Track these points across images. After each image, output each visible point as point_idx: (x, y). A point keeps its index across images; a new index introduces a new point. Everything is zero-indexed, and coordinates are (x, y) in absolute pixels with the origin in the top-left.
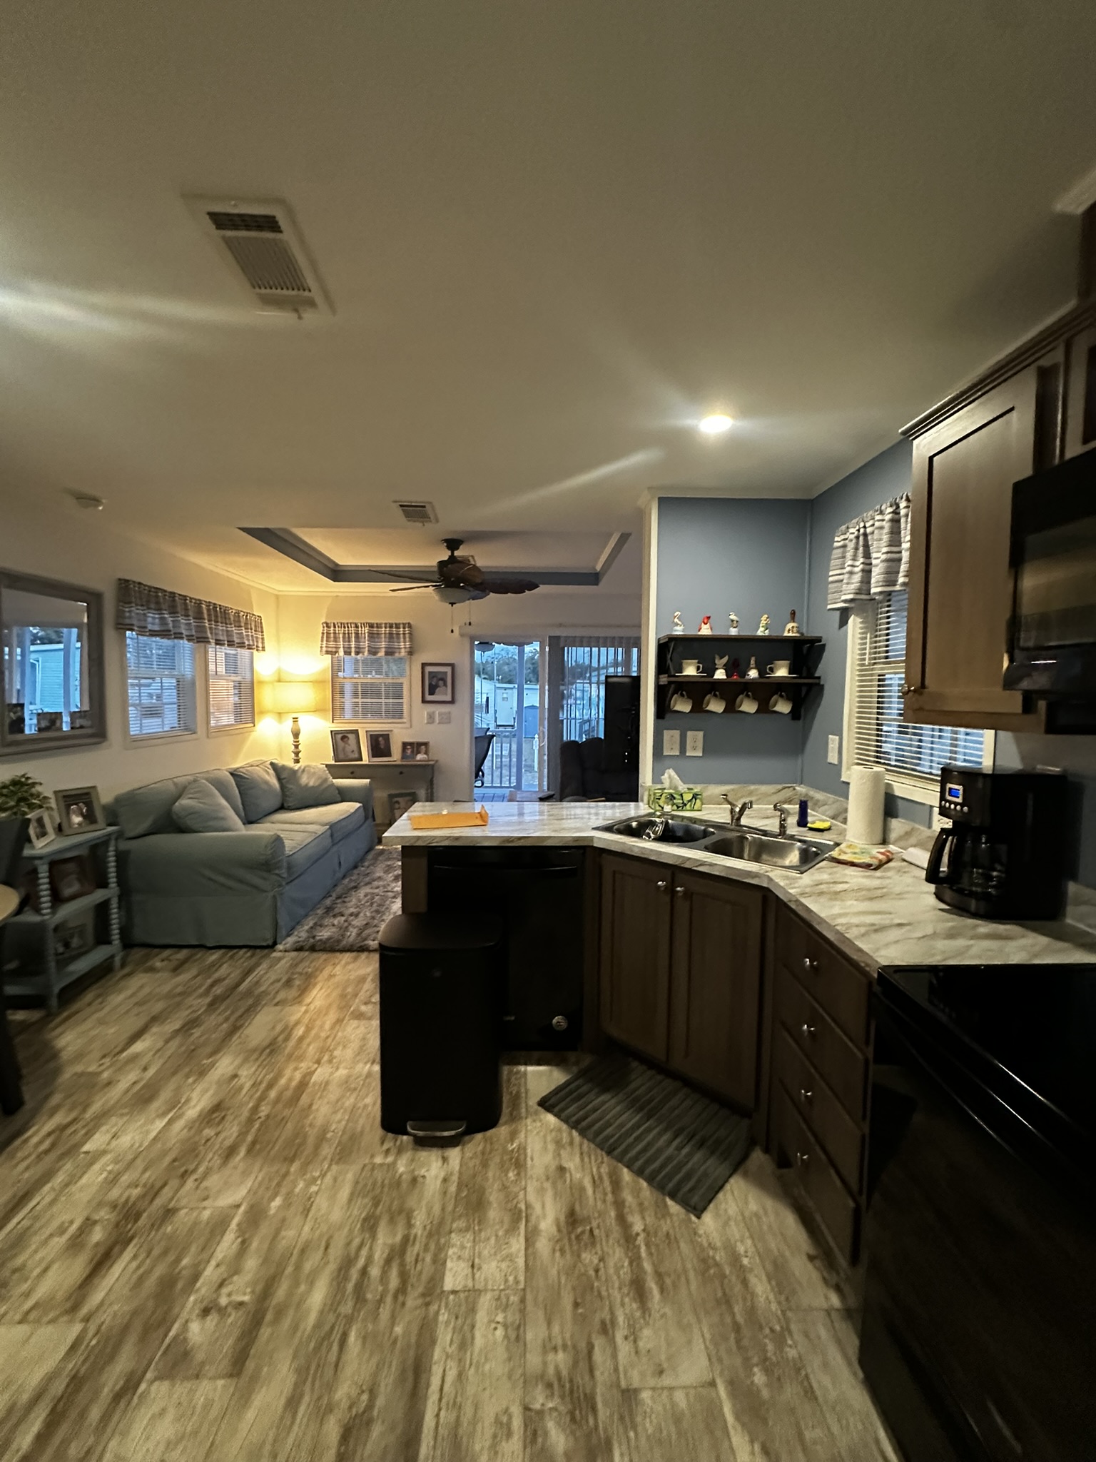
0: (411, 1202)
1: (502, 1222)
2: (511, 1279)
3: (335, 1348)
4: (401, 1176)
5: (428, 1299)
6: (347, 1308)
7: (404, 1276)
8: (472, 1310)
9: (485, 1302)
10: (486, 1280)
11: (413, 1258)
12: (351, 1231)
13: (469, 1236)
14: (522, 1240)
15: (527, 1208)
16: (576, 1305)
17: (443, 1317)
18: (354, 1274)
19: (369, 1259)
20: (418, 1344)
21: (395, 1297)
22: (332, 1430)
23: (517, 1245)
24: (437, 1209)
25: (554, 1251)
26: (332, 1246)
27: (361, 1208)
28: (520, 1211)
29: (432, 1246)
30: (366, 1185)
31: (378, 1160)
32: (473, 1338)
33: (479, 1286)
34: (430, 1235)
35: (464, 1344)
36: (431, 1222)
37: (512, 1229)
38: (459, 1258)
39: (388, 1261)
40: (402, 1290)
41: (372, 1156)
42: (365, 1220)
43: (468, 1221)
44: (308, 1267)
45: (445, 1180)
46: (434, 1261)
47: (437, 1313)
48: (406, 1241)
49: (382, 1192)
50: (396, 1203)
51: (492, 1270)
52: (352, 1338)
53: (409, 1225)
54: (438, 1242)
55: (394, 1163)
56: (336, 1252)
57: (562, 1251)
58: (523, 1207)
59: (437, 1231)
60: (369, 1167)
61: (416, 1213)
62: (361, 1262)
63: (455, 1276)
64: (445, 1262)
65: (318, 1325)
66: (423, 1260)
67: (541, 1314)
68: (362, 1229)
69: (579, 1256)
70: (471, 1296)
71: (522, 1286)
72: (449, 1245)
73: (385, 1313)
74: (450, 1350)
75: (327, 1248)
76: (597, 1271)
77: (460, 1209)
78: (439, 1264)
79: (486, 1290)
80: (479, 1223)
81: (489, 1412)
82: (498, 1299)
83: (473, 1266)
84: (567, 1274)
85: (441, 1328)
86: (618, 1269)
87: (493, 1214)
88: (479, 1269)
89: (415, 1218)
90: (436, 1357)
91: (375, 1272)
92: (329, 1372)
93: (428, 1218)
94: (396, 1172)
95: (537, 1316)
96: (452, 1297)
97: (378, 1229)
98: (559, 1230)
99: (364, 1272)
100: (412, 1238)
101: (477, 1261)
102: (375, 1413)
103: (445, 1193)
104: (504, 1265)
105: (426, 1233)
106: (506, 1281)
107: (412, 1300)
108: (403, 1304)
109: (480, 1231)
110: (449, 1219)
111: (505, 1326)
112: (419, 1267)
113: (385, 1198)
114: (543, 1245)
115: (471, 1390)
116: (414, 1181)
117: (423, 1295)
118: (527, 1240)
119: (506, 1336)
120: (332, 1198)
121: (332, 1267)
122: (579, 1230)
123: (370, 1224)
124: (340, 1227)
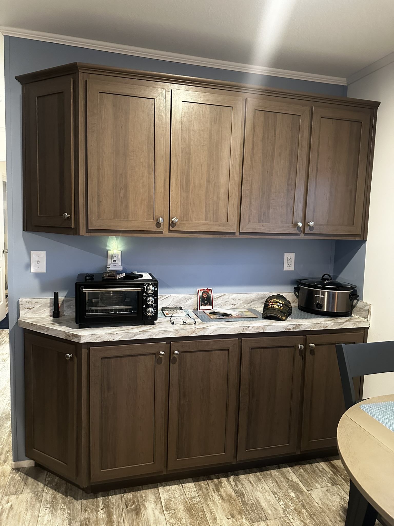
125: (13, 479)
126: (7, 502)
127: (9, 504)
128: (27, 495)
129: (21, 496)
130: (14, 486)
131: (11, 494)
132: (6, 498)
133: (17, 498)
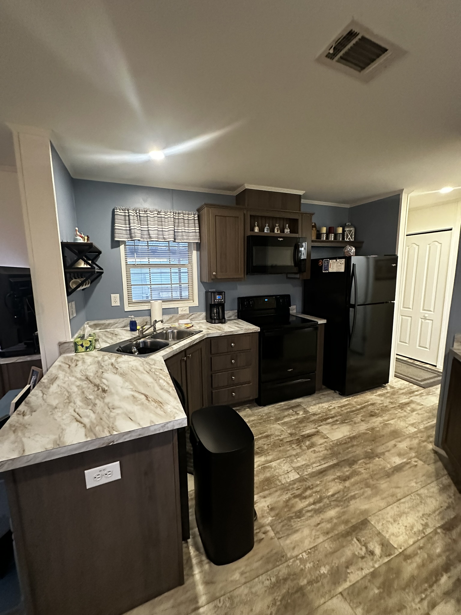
0: (281, 504)
1: (269, 471)
2: (284, 462)
3: (336, 496)
4: (273, 517)
5: (305, 479)
6: (326, 501)
7: (306, 489)
8: (299, 467)
9: (295, 465)
10: (289, 467)
11: (298, 490)
12: (307, 520)
13: (280, 478)
14: (271, 464)
15: (260, 466)
16: (280, 447)
17: (306, 473)
18: (317, 506)
19: (309, 505)
20: (316, 475)
21: (312, 488)
22: (347, 484)
23: (274, 464)
24: (278, 493)
25: (269, 455)
26: (317, 523)
27: (296, 524)
28: (262, 467)
29: (291, 487)
30: (287, 529)
31: (272, 534)
32: (305, 464)
33: (292, 468)
34: (288, 490)
35: (307, 466)
36: (283, 492)
37: (270, 467)
38: (288, 477)
39: (305, 498)
40: (309, 488)
41: (272, 539)
42: (300, 518)
43: (275, 481)
44: (329, 526)
45: (265, 497)
46: (295, 484)
47: (306, 475)
48: (295, 497)
49: (285, 520)
50: (285, 510)
51: (286, 467)
52: (330, 494)
53: (290, 499)
54: (289, 486)
55: (268, 524)
56: (317, 519)
57: (268, 453)
58: (260, 467)
59: (285, 488)
60: (278, 536)
61: (284, 500)
62: (313, 507)
63: (293, 476)
64: (293, 480)
65: (337, 506)
66: (297, 487)
67: (288, 453)
68: (303, 515)
69: (267, 449)
70: (296, 469)
71: (284, 459)
72: (287, 483)
73: (318, 489)
74: (311, 468)
75: (319, 524)
76: (268, 445)
77: (273, 485)
78: (294, 482)
79: (292, 466)
80: (274, 477)
81: (314, 455)
82: (291, 462)
83: (288, 472)
84: (274, 450)
85: (309, 472)
86: (264, 441)
87: (268, 475)
88: (287, 470)
89: (286, 499)
90: (316, 470)
91: (311, 500)
92: (341, 493)
93: (283, 494)
94: (273, 520)
95: (288, 454)
96: (300, 474)
97: (299, 509)
98: (262, 456)
99: (314, 503)
100: (293, 495)
101: (286, 472)
102: (336, 477)
103: (270, 494)
104: (282, 465)
105: (288, 492)
106: (286, 463)
107: (309, 484)
108: (312, 485)
109: (276, 476)
110: (278, 487)
111: (296, 459)
112: (300, 487)
113: (287, 516)
114: (269, 458)
115: (314, 460)
116: (272, 509)
117: (306, 481)
118: (271, 462)
119: (298, 457)
120: (302, 541)
121: (322, 516)
122: (259, 451)
123: (299, 514)
124: (309, 525)
125: (428, 454)
126: (416, 462)
127: (416, 464)
128: (431, 468)
129: (426, 466)
130: (427, 458)
131: (421, 460)
132: (416, 459)
133: (423, 465)
